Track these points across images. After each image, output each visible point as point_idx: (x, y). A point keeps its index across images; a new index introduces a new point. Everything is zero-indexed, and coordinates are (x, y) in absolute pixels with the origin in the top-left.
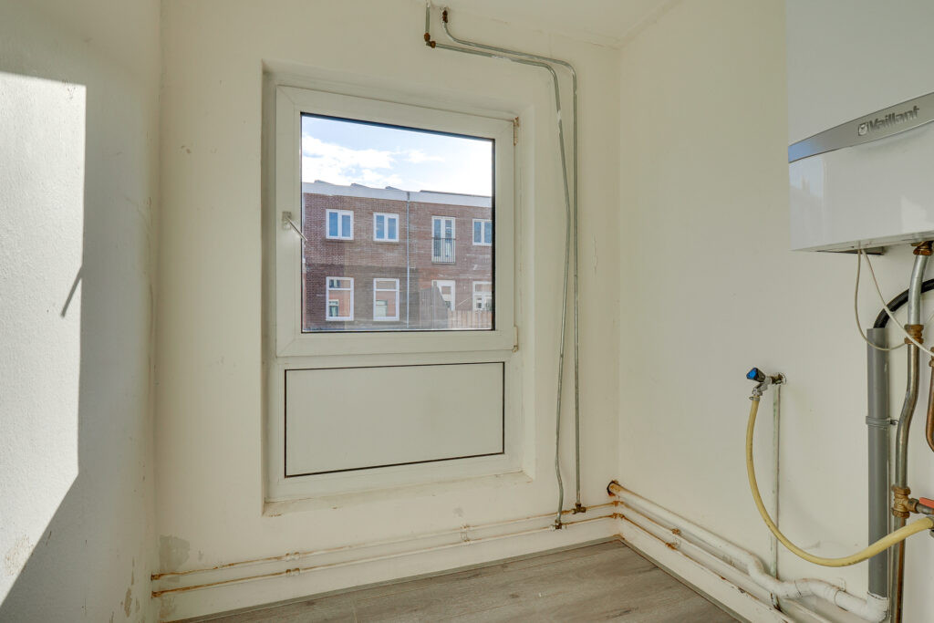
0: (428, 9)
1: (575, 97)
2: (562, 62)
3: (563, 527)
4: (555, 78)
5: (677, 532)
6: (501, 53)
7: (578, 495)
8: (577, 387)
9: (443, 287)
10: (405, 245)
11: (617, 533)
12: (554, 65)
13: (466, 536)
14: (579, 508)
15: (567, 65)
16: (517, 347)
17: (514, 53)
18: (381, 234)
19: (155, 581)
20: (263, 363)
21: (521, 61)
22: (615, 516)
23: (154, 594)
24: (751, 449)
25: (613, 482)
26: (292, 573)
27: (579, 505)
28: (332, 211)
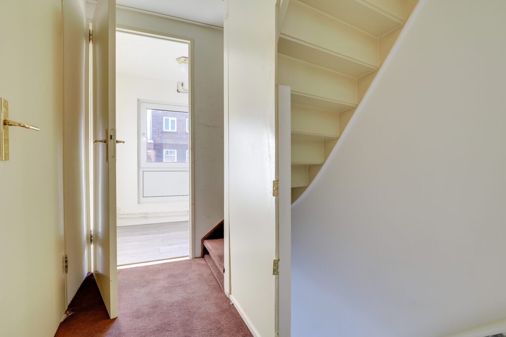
0: (178, 83)
20: (138, 169)
26: (145, 217)
28: (166, 118)
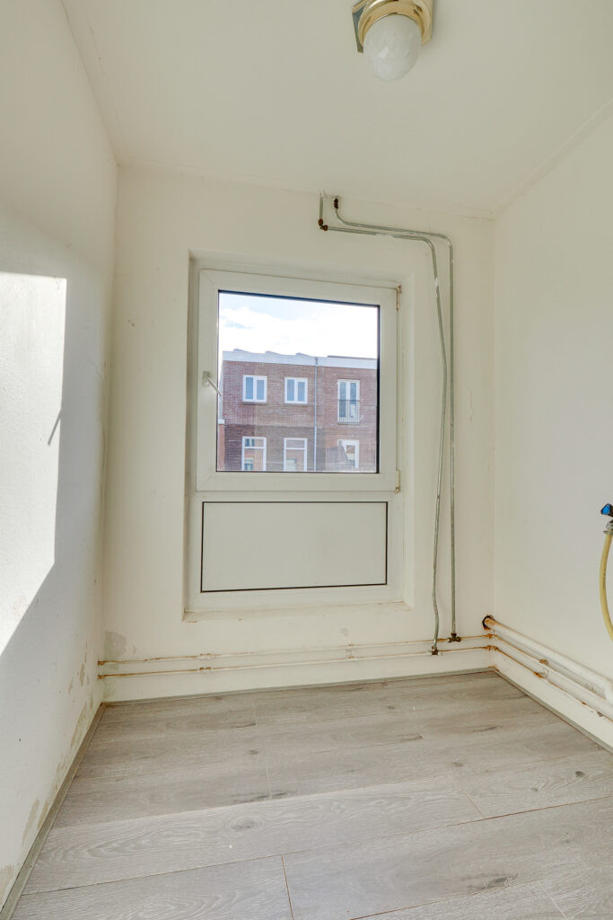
0: (321, 199)
1: (451, 265)
2: (439, 235)
3: (439, 653)
4: (433, 250)
5: (544, 662)
6: (384, 231)
7: (454, 625)
8: (453, 526)
9: (348, 447)
10: (313, 406)
11: (492, 665)
12: (432, 239)
13: (351, 654)
14: (455, 638)
15: (444, 237)
16: (398, 488)
17: (396, 230)
18: (291, 397)
19: (100, 666)
20: (186, 496)
21: (402, 237)
22: (489, 647)
23: (100, 677)
24: (604, 579)
25: (488, 617)
26: (205, 671)
27: (454, 635)
28: (248, 376)
